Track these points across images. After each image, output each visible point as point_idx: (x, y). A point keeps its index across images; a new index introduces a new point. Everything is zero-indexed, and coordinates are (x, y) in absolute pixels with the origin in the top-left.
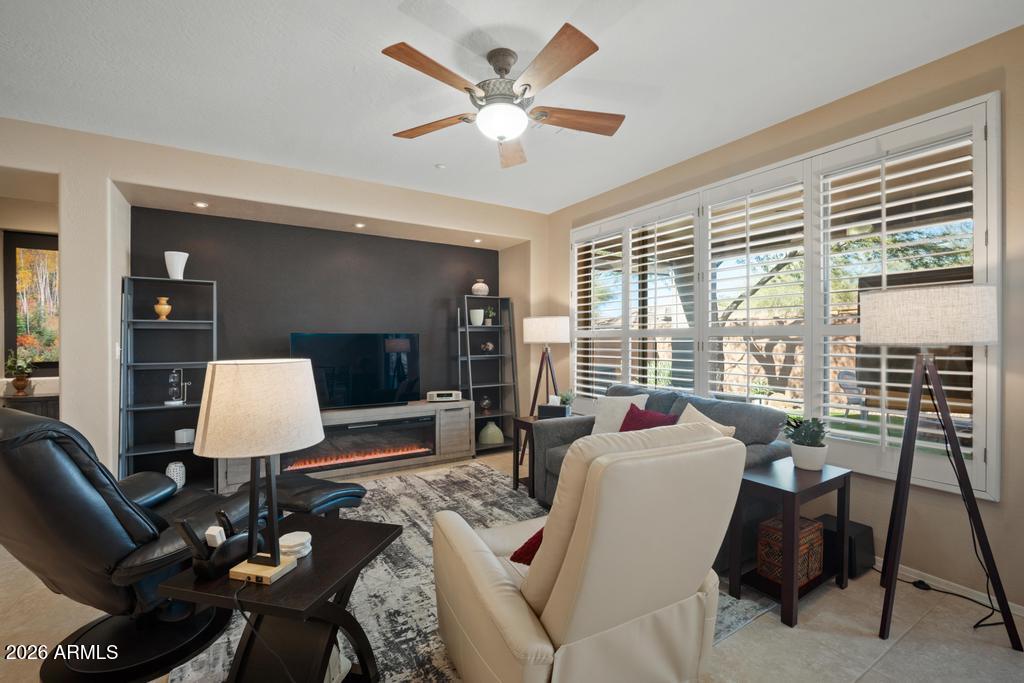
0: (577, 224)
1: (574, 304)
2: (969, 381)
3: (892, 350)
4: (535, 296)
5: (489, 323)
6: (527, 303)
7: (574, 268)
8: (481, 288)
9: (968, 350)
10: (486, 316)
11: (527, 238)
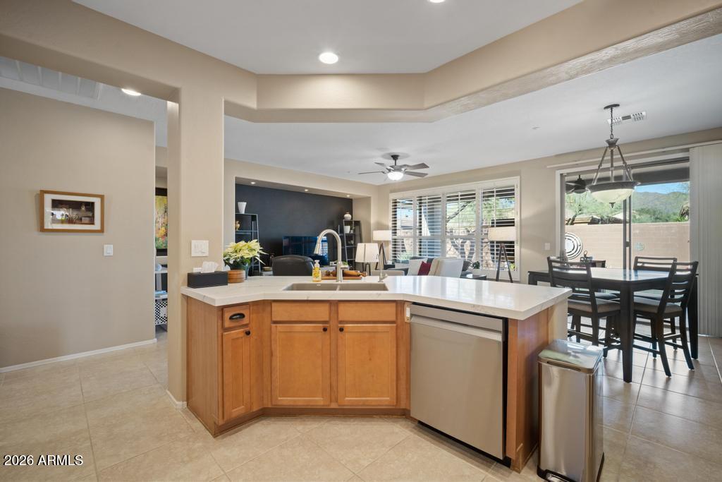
0: (392, 191)
1: (390, 224)
2: (513, 250)
3: (497, 242)
4: (373, 220)
5: (352, 232)
6: (369, 224)
7: (391, 210)
8: (348, 216)
9: (513, 242)
10: (351, 229)
11: (369, 196)
